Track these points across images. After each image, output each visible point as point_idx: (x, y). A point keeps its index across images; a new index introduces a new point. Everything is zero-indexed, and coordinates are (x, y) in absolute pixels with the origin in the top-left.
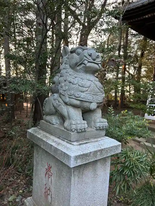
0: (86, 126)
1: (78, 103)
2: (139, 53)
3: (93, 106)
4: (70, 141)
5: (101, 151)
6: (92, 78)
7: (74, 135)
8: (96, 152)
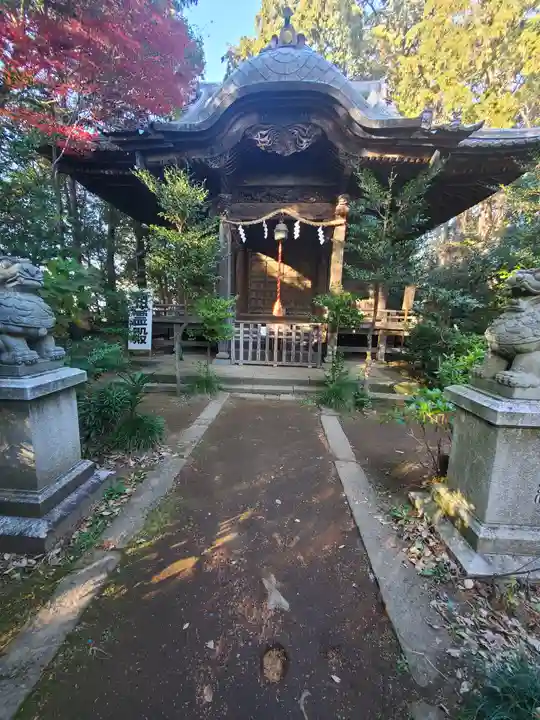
0: (37, 356)
1: (20, 330)
2: (106, 227)
3: (43, 332)
4: (18, 377)
5: (63, 380)
6: (34, 298)
7: (21, 368)
8: (56, 382)
